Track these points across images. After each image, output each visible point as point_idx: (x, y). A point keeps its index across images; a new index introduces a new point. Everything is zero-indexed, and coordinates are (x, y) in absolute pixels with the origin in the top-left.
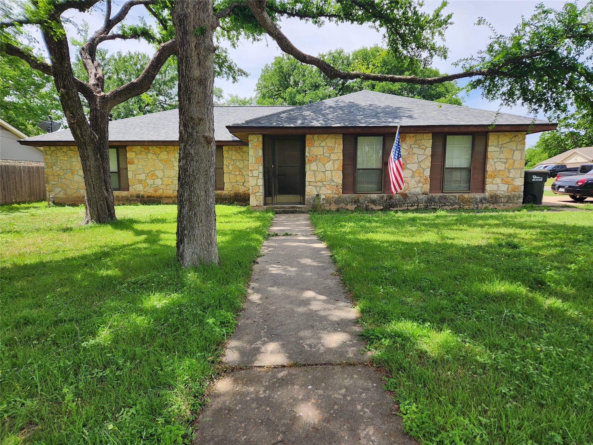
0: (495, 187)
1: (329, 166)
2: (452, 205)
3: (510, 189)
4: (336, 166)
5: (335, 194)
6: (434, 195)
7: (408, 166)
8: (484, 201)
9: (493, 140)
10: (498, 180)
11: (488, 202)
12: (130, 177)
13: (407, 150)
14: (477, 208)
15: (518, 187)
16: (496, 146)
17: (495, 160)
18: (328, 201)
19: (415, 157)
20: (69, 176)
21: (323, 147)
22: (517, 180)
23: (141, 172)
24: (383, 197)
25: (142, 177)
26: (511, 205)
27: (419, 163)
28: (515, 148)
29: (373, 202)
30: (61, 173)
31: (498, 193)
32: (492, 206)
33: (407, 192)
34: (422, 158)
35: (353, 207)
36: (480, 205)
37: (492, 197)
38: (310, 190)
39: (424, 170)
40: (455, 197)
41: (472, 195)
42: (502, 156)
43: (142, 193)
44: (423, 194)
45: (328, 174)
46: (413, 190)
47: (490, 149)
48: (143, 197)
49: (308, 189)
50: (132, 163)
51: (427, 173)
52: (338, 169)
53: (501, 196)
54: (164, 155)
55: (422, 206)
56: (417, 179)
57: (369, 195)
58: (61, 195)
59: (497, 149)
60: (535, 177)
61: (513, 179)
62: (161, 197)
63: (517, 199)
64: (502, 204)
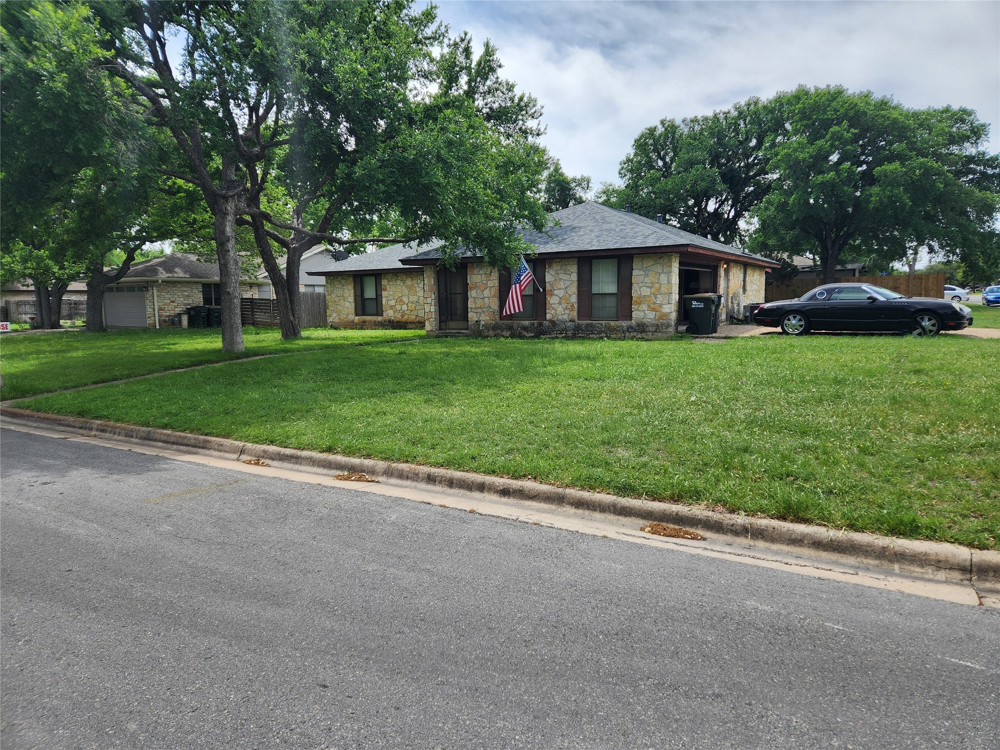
0: (641, 315)
1: (486, 293)
2: (599, 333)
3: (657, 317)
4: (493, 293)
5: (493, 320)
6: (580, 322)
7: (556, 292)
8: (630, 330)
9: (636, 264)
10: (644, 307)
11: (635, 331)
12: (384, 303)
13: (554, 276)
14: (624, 337)
15: (667, 315)
16: (640, 270)
17: (640, 285)
18: (486, 326)
19: (562, 283)
20: (342, 302)
21: (481, 275)
22: (664, 306)
23: (391, 298)
24: (533, 324)
25: (392, 303)
26: (660, 334)
27: (566, 288)
28: (661, 271)
29: (525, 328)
30: (337, 299)
31: (645, 321)
32: (639, 336)
33: (555, 319)
34: (568, 283)
35: (508, 334)
36: (627, 334)
37: (638, 325)
38: (472, 316)
39: (570, 295)
40: (601, 324)
41: (618, 323)
42: (647, 280)
43: (392, 318)
44: (570, 321)
45: (486, 300)
46: (560, 317)
47: (635, 273)
48: (393, 321)
49: (470, 315)
50: (385, 290)
51: (574, 299)
52: (494, 296)
53: (648, 324)
54: (409, 282)
55: (570, 333)
56: (564, 305)
57: (521, 322)
58: (337, 320)
59: (642, 273)
60: (694, 303)
61: (661, 305)
62: (406, 323)
63: (666, 328)
64: (650, 334)
